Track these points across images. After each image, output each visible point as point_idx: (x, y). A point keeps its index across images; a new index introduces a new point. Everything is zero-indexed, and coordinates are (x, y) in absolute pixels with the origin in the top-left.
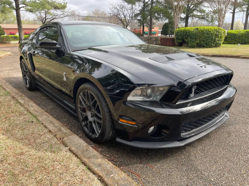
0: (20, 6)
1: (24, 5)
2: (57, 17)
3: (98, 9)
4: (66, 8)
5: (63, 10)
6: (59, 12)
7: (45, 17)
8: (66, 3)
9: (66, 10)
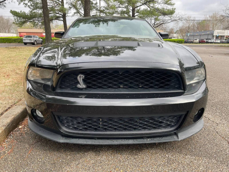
0: (136, 15)
1: (138, 14)
2: (165, 22)
3: (217, 13)
4: (174, 14)
5: (170, 16)
6: (167, 18)
7: (154, 23)
8: (175, 9)
9: (174, 15)
